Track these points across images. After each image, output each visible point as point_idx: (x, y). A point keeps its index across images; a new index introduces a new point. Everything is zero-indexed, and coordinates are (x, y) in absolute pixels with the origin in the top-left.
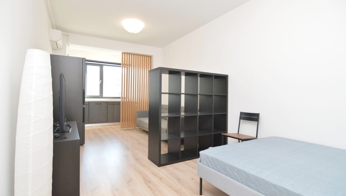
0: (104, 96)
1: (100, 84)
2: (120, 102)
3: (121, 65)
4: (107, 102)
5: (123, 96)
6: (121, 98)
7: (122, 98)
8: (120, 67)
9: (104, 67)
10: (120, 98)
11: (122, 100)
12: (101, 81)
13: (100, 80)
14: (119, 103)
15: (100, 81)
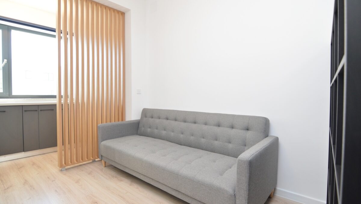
0: (14, 93)
1: (4, 68)
2: (55, 105)
3: (55, 31)
4: (22, 106)
5: (63, 93)
6: (58, 97)
7: (60, 97)
8: (54, 36)
9: (13, 32)
10: (54, 97)
11: (60, 100)
12: (5, 61)
13: (4, 58)
14: (52, 108)
15: (3, 61)
